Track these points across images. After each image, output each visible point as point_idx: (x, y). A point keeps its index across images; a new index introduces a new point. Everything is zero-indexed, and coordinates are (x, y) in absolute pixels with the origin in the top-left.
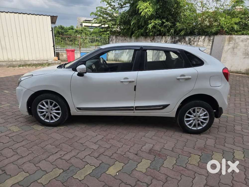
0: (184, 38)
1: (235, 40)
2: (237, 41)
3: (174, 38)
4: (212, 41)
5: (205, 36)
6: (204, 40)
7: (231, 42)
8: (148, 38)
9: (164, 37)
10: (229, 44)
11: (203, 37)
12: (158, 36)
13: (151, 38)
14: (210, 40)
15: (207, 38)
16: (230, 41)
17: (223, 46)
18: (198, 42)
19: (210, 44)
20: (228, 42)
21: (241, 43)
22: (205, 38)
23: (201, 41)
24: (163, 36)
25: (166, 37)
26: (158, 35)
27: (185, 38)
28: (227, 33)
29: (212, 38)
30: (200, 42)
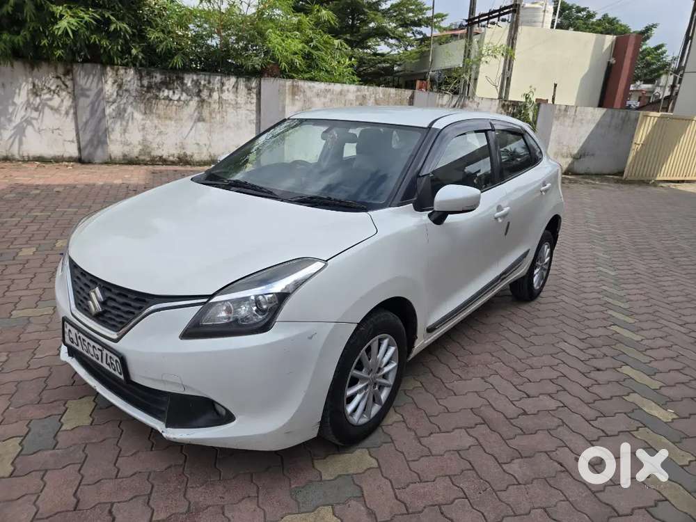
0: (178, 78)
1: (304, 92)
2: (309, 94)
3: (148, 74)
4: (255, 91)
5: (237, 78)
6: (236, 87)
7: (296, 97)
8: (44, 67)
9: (108, 68)
10: (293, 100)
11: (233, 80)
12: (85, 65)
13: (56, 68)
14: (250, 89)
15: (242, 82)
16: (294, 94)
17: (284, 108)
18: (222, 91)
19: (252, 98)
20: (291, 97)
21: (316, 100)
22: (237, 81)
23: (228, 90)
24: (104, 65)
25: (118, 69)
26: (85, 61)
27: (183, 79)
28: (283, 74)
29: (254, 85)
30: (226, 92)
